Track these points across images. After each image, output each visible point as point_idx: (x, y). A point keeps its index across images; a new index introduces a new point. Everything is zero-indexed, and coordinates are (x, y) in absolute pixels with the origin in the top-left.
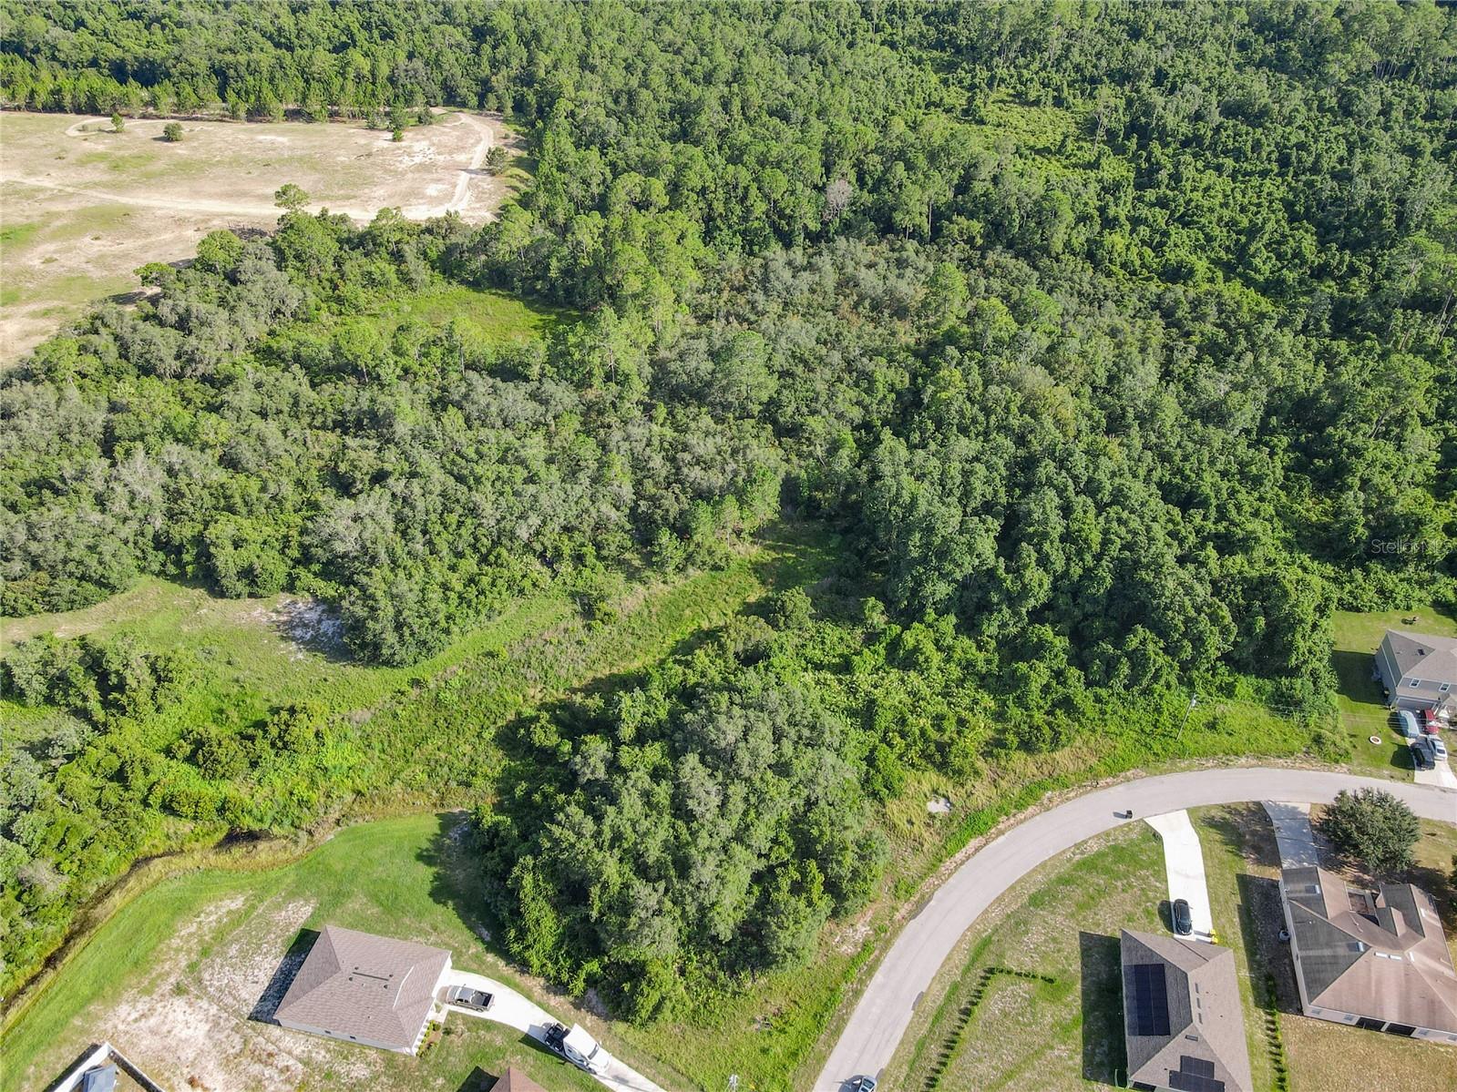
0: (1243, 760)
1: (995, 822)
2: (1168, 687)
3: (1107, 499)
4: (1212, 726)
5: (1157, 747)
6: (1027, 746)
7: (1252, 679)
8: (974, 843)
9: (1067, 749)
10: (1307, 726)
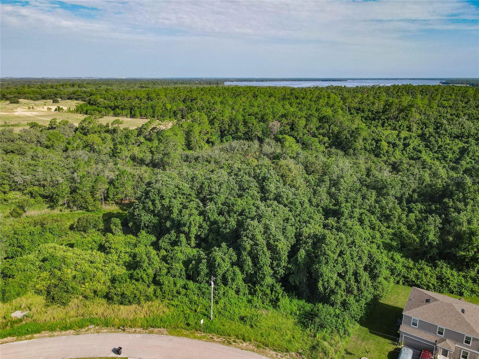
0: (245, 344)
1: (38, 331)
2: (237, 292)
3: (272, 196)
4: (242, 319)
5: (192, 321)
6: (108, 297)
7: (302, 303)
8: (9, 338)
9: (134, 306)
10: (315, 336)
